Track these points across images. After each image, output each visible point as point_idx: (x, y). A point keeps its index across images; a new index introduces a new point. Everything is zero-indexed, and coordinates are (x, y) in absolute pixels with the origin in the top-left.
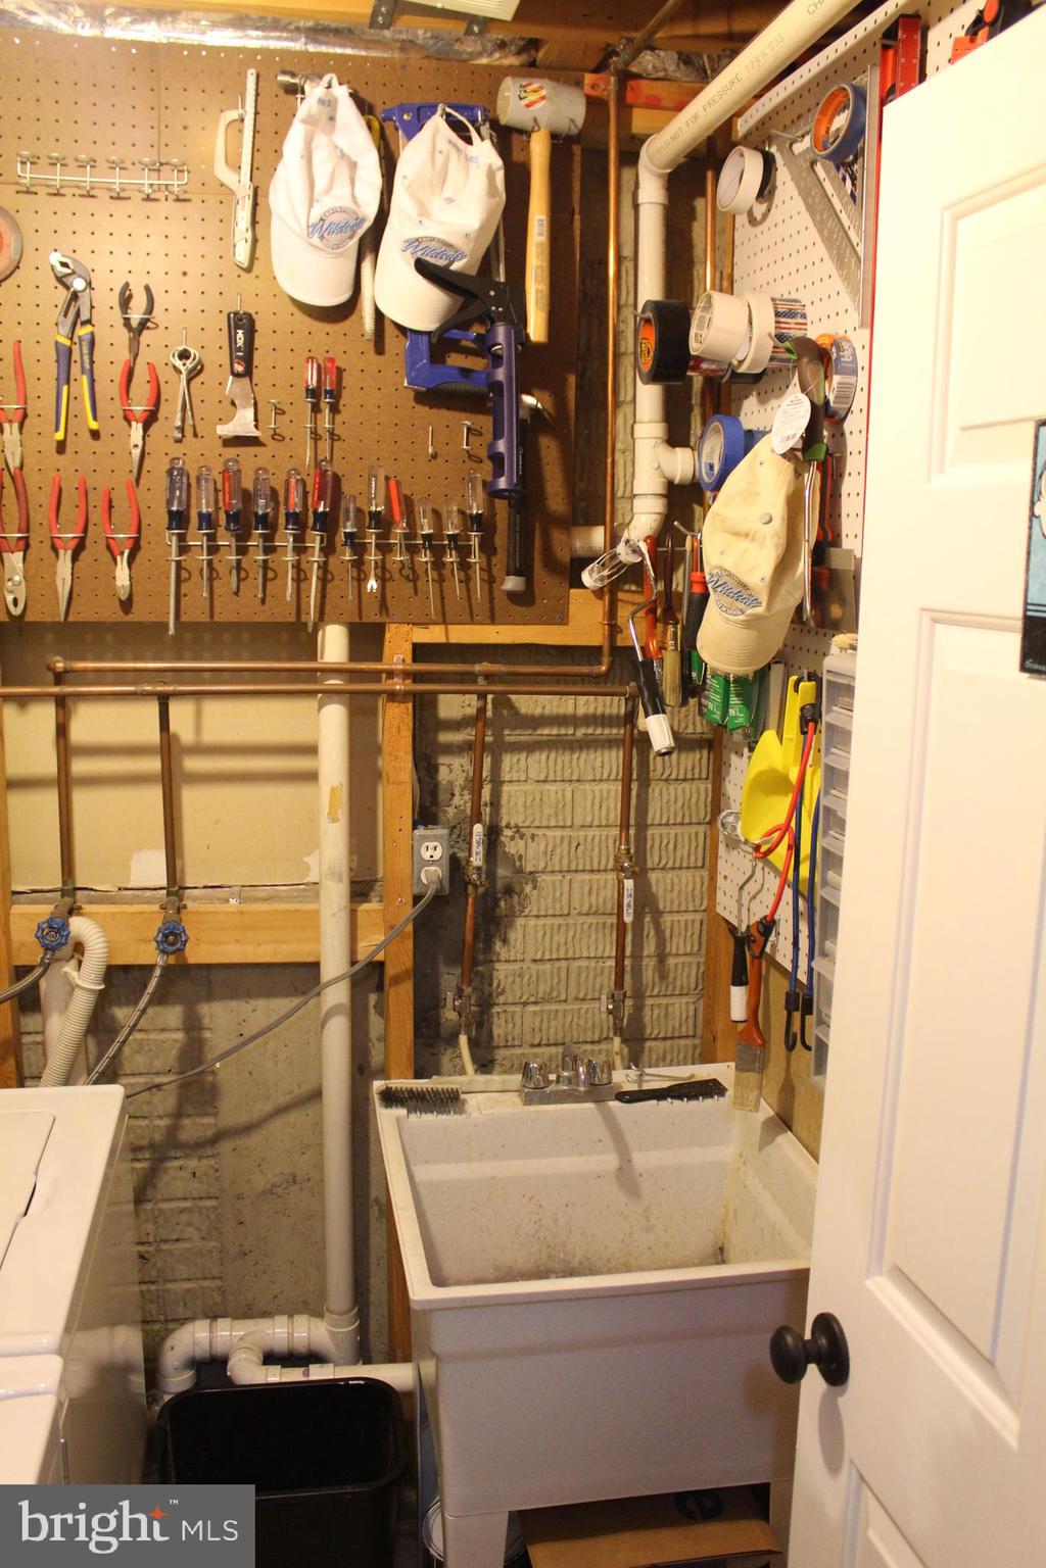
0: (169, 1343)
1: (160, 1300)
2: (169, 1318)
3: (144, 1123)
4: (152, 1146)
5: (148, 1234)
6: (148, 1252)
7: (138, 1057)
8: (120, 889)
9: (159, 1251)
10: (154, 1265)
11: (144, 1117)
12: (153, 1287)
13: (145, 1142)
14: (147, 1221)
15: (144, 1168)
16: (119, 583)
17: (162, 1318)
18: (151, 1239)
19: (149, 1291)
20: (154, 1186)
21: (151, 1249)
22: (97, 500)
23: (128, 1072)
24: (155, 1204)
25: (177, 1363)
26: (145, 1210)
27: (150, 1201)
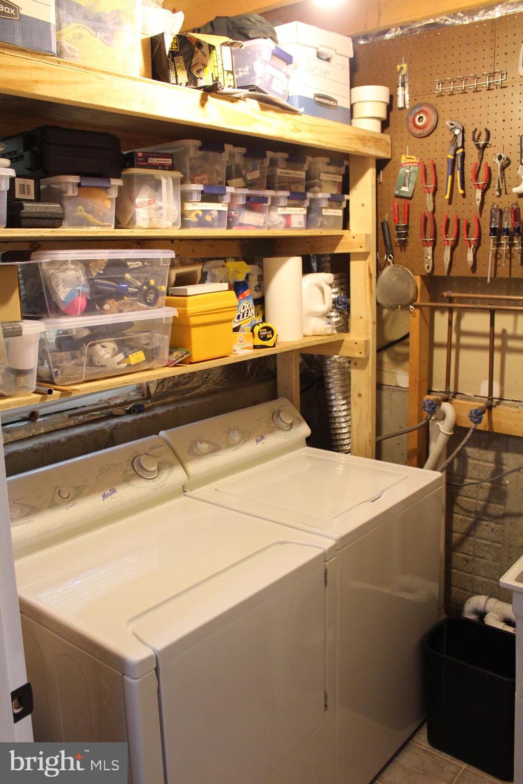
0: (470, 600)
1: (472, 582)
2: (475, 591)
3: (474, 501)
4: (476, 512)
5: (470, 551)
6: (469, 558)
7: (474, 471)
8: (475, 396)
9: (474, 560)
10: (471, 565)
11: (474, 499)
12: (469, 575)
13: (473, 510)
14: (470, 545)
15: (471, 521)
16: (468, 260)
17: (472, 590)
18: (471, 553)
19: (467, 576)
20: (475, 530)
21: (471, 558)
22: (463, 224)
23: (470, 477)
24: (475, 538)
25: (469, 609)
26: (470, 540)
27: (472, 536)
